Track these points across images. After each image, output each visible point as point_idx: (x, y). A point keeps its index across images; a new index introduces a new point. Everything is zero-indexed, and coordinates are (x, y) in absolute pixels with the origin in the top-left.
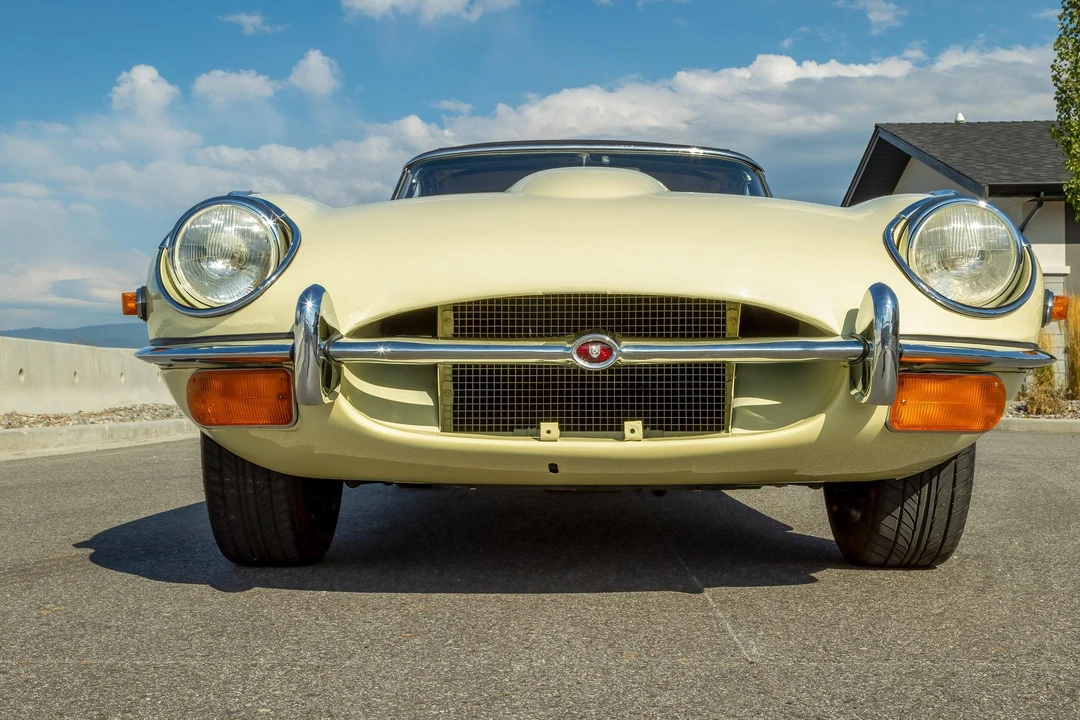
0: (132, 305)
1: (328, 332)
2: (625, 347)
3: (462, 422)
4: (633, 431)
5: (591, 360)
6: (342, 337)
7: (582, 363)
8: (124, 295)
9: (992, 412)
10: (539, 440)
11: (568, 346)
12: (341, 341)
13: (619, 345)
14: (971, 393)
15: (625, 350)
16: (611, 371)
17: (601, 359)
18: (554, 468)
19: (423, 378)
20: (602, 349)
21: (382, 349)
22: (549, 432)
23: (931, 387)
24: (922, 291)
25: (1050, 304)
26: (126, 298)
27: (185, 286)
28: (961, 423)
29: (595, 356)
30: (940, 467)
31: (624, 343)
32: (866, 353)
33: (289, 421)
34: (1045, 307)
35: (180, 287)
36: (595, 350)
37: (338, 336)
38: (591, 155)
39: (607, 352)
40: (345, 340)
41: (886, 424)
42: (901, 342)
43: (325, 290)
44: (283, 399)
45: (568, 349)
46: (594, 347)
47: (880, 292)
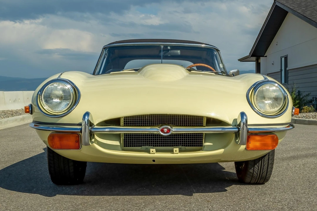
0: (28, 110)
1: (91, 124)
2: (174, 129)
3: (126, 144)
4: (176, 151)
5: (164, 133)
6: (95, 126)
7: (162, 133)
8: (25, 107)
9: (275, 144)
10: (150, 154)
11: (158, 129)
12: (95, 127)
13: (172, 129)
14: (268, 140)
15: (173, 130)
16: (170, 135)
17: (167, 132)
18: (154, 161)
19: (117, 137)
20: (168, 130)
21: (107, 129)
22: (153, 151)
23: (258, 138)
24: (255, 112)
25: (294, 111)
26: (26, 108)
27: (46, 107)
28: (266, 148)
29: (165, 132)
30: (265, 156)
31: (173, 128)
32: (239, 131)
33: (79, 149)
34: (292, 112)
35: (45, 108)
36: (166, 130)
37: (94, 126)
38: (164, 46)
39: (169, 130)
40: (96, 127)
41: (245, 148)
42: (249, 127)
43: (90, 113)
44: (77, 142)
45: (159, 130)
46: (165, 129)
47: (243, 114)
